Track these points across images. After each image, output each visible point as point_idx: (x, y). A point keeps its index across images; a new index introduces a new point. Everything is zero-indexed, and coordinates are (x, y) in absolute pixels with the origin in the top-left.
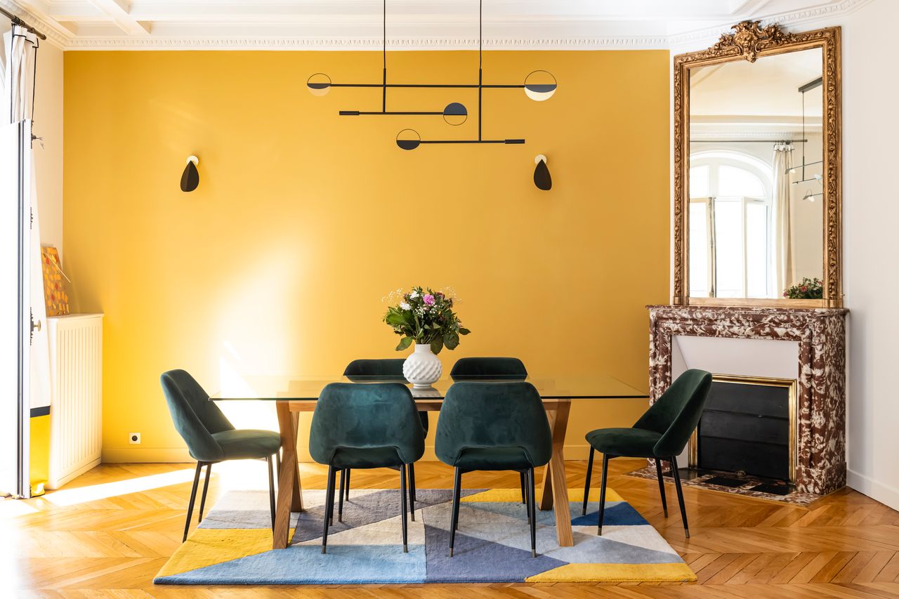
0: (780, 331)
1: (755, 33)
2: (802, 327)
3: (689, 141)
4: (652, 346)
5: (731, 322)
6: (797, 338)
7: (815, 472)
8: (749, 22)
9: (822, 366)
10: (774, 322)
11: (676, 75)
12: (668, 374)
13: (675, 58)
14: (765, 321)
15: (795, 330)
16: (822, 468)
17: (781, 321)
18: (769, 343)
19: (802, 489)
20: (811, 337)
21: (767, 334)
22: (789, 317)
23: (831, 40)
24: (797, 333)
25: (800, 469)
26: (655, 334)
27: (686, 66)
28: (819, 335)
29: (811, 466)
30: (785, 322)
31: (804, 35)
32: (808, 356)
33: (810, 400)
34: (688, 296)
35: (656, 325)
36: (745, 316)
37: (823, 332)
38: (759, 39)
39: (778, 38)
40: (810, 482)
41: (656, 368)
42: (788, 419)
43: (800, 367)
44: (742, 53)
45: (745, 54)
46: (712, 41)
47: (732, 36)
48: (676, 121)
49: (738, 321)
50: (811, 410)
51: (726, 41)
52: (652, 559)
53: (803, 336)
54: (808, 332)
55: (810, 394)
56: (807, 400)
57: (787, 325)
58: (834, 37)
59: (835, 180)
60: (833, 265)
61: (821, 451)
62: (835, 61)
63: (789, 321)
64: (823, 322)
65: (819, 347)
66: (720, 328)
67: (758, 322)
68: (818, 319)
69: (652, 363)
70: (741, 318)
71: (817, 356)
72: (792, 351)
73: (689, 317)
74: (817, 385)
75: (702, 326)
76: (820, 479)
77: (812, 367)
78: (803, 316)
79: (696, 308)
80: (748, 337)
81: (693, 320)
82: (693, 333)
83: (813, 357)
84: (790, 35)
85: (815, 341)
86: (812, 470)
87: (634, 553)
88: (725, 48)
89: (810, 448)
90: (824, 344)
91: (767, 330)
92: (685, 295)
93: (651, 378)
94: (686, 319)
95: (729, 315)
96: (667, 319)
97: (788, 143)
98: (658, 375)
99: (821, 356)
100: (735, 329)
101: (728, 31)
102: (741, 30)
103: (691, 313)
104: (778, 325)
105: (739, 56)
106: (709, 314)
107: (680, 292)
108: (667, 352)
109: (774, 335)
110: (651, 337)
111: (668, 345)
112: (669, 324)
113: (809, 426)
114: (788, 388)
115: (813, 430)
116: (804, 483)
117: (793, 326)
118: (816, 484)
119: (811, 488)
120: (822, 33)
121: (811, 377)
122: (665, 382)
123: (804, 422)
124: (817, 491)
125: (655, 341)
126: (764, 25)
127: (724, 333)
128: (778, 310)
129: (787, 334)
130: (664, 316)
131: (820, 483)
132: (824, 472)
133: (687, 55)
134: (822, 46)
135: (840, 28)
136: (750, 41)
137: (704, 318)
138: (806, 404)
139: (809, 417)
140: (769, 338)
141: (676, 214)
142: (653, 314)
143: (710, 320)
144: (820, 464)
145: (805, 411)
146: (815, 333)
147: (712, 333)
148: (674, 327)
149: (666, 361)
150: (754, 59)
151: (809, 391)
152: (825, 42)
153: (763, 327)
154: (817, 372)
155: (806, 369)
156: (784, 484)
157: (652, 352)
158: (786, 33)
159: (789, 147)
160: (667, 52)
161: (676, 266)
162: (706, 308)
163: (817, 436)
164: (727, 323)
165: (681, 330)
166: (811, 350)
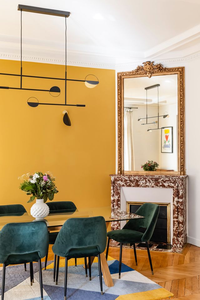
0: (166, 184)
1: (152, 66)
2: (175, 182)
3: (124, 107)
4: (112, 191)
5: (146, 181)
6: (172, 187)
7: (180, 239)
8: (150, 62)
9: (182, 198)
10: (163, 181)
11: (118, 80)
12: (119, 203)
13: (118, 74)
14: (159, 180)
15: (172, 184)
16: (182, 237)
17: (166, 181)
18: (161, 189)
19: (175, 246)
20: (178, 187)
21: (161, 186)
22: (169, 179)
23: (181, 72)
24: (173, 185)
25: (174, 238)
26: (114, 187)
27: (123, 77)
28: (181, 186)
29: (178, 237)
30: (168, 181)
31: (171, 69)
32: (177, 194)
33: (178, 211)
34: (124, 170)
35: (114, 183)
36: (151, 179)
37: (182, 184)
38: (153, 69)
39: (160, 69)
40: (178, 243)
41: (114, 200)
42: (167, 219)
43: (174, 198)
44: (146, 74)
45: (147, 74)
46: (134, 68)
47: (142, 67)
48: (118, 99)
49: (149, 181)
50: (178, 215)
51: (139, 69)
52: (149, 288)
53: (175, 186)
54: (177, 185)
55: (178, 209)
56: (176, 211)
57: (168, 182)
58: (182, 71)
59: (183, 126)
60: (182, 158)
61: (182, 231)
62: (183, 80)
63: (169, 180)
64: (182, 181)
65: (181, 190)
66: (141, 184)
67: (157, 181)
68: (181, 179)
69: (112, 199)
70: (150, 179)
71: (181, 194)
72: (171, 192)
73: (128, 179)
74: (181, 205)
75: (134, 183)
76: (182, 242)
77: (178, 198)
78: (175, 179)
79: (132, 176)
80: (153, 187)
81: (130, 181)
82: (130, 186)
83: (179, 194)
84: (166, 68)
85: (180, 188)
86: (179, 238)
87: (141, 286)
88: (139, 72)
89: (178, 230)
90: (183, 189)
91: (161, 184)
93: (112, 205)
94: (127, 180)
95: (145, 179)
96: (119, 180)
97: (130, 108)
98: (115, 204)
99: (182, 194)
100: (148, 184)
101: (141, 64)
102: (146, 65)
103: (129, 178)
104: (165, 182)
105: (145, 75)
106: (137, 178)
107: (120, 169)
108: (118, 194)
109: (163, 186)
110: (112, 188)
111: (119, 191)
112: (120, 182)
113: (177, 221)
114: (167, 207)
115: (179, 223)
116: (176, 244)
117: (171, 182)
118: (180, 244)
119: (178, 245)
120: (178, 68)
121: (178, 202)
122: (118, 206)
123: (175, 220)
124: (181, 246)
125: (113, 189)
126: (155, 64)
127: (143, 185)
128: (165, 176)
129: (169, 186)
130: (118, 179)
131: (182, 243)
132: (183, 239)
133: (123, 73)
134: (178, 74)
135: (184, 67)
136: (150, 69)
137: (134, 179)
138: (176, 213)
139: (177, 218)
140: (161, 187)
141: (119, 137)
142: (112, 178)
143: (137, 181)
144: (182, 236)
145: (176, 215)
146: (179, 185)
147: (138, 185)
148: (122, 183)
149: (118, 198)
150: (151, 77)
151: (177, 208)
152: (179, 72)
153: (159, 183)
154: (181, 200)
155: (176, 199)
156: (165, 244)
157: (112, 194)
158: (164, 68)
159: (131, 110)
160: (114, 71)
161: (119, 158)
162: (136, 176)
163: (181, 225)
164: (144, 182)
165: (125, 184)
166: (178, 192)
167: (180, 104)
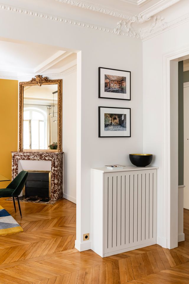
0: (47, 158)
1: (41, 78)
2: (52, 157)
4: (12, 163)
5: (34, 156)
6: (51, 160)
7: (55, 195)
8: (39, 76)
9: (57, 167)
10: (45, 156)
11: (20, 88)
12: (17, 171)
13: (20, 83)
14: (43, 156)
15: (50, 158)
16: (57, 194)
17: (47, 156)
18: (44, 161)
19: (52, 200)
20: (54, 160)
21: (43, 159)
22: (49, 155)
23: (60, 82)
24: (51, 159)
25: (52, 194)
26: (13, 160)
27: (23, 85)
28: (56, 159)
29: (54, 193)
30: (48, 156)
31: (53, 80)
32: (54, 165)
33: (54, 176)
34: (23, 149)
35: (14, 157)
36: (38, 154)
37: (57, 158)
38: (42, 80)
39: (47, 80)
40: (54, 198)
41: (14, 169)
42: (49, 181)
43: (52, 168)
44: (37, 83)
45: (38, 84)
46: (29, 79)
47: (35, 78)
48: (20, 100)
49: (36, 156)
50: (54, 178)
51: (34, 80)
52: (11, 226)
53: (53, 160)
54: (54, 158)
55: (54, 175)
56: (53, 176)
57: (49, 157)
58: (61, 82)
59: (61, 119)
60: (60, 141)
61: (57, 189)
62: (61, 88)
63: (49, 156)
64: (57, 156)
65: (56, 162)
66: (31, 158)
67: (41, 156)
68: (56, 155)
69: (12, 168)
70: (37, 155)
71: (56, 165)
72: (50, 163)
73: (23, 155)
74: (56, 172)
75: (26, 157)
76: (57, 197)
77: (54, 168)
78: (52, 154)
79: (25, 152)
80: (39, 160)
81: (24, 155)
82: (24, 159)
83: (55, 165)
84: (50, 80)
85: (55, 161)
86: (55, 194)
87: (6, 225)
88: (33, 82)
89: (54, 189)
90: (58, 161)
91: (43, 158)
92: (22, 148)
93: (12, 172)
94: (22, 156)
95: (34, 154)
96: (17, 155)
97: (50, 106)
98: (14, 171)
99: (57, 165)
100: (35, 158)
101: (34, 77)
102: (37, 77)
103: (23, 154)
104: (46, 157)
105: (37, 84)
106: (28, 154)
107: (20, 148)
108: (17, 165)
109: (45, 159)
110: (12, 160)
111: (17, 163)
112: (17, 157)
113: (54, 183)
114: (49, 173)
115: (55, 184)
116: (53, 198)
117: (50, 157)
118: (55, 198)
119: (54, 199)
120: (58, 80)
121: (54, 170)
122: (16, 173)
123: (52, 182)
124: (56, 200)
125: (13, 161)
126: (43, 77)
127: (32, 159)
128: (46, 153)
129: (48, 159)
130: (16, 155)
131: (56, 198)
132: (57, 195)
133: (23, 82)
134: (58, 84)
135: (62, 80)
136: (40, 80)
137: (27, 155)
138: (53, 177)
139: (54, 181)
140: (44, 160)
142: (13, 154)
143: (29, 156)
144: (57, 193)
145: (53, 179)
146: (55, 159)
147: (29, 159)
148: (19, 158)
149: (17, 167)
150: (41, 86)
151: (54, 174)
152: (58, 83)
153: (42, 157)
154: (56, 169)
155: (53, 168)
156: (48, 198)
157: (12, 165)
158: (49, 80)
159: (50, 107)
160: (17, 81)
161: (20, 140)
162: (28, 152)
163: (56, 185)
164: (33, 156)
165: (21, 158)
166: (54, 163)
167: (59, 104)
